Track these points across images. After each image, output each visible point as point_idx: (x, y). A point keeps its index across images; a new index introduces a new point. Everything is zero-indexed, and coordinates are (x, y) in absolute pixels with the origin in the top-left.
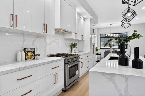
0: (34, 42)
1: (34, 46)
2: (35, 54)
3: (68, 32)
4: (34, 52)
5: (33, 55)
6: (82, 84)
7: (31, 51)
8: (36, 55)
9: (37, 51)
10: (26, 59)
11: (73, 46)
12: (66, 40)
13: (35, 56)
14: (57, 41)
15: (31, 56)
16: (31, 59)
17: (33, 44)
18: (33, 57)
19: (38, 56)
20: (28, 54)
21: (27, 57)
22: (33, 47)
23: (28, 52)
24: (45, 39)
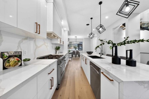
0: (19, 43)
1: (21, 49)
2: (22, 59)
3: (56, 37)
4: (20, 57)
5: (19, 61)
6: (67, 77)
7: (16, 56)
8: (25, 60)
9: (25, 55)
10: (4, 68)
11: (58, 48)
12: (53, 44)
13: (22, 61)
14: (46, 44)
15: (16, 62)
16: (15, 66)
17: (19, 46)
18: (20, 64)
19: (28, 61)
20: (9, 60)
21: (7, 64)
22: (19, 50)
23: (10, 57)
24: (35, 41)
